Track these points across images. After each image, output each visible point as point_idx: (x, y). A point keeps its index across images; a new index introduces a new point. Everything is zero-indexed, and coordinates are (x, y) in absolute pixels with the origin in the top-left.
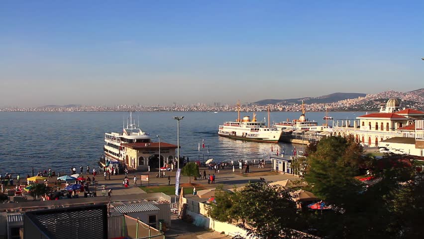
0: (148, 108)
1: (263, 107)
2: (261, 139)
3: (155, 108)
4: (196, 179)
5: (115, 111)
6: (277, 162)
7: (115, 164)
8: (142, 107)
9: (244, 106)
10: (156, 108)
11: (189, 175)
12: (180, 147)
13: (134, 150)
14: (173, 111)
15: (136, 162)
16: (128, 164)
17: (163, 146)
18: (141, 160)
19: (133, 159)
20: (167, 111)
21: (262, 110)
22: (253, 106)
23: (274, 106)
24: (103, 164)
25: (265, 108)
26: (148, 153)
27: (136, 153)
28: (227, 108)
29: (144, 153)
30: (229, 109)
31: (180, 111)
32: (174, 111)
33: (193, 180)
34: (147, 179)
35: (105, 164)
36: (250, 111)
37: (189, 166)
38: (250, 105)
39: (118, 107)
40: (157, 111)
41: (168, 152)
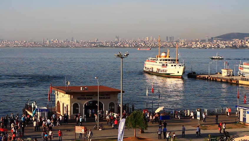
0: (85, 43)
1: (227, 42)
2: (169, 74)
3: (92, 43)
4: (143, 132)
5: (44, 46)
6: (244, 112)
7: (43, 112)
8: (77, 42)
9: (203, 41)
10: (95, 43)
11: (134, 127)
12: (123, 92)
13: (67, 95)
14: (115, 47)
15: (69, 110)
16: (60, 112)
17: (102, 90)
18: (75, 107)
19: (65, 105)
20: (107, 47)
21: (226, 47)
22: (215, 41)
23: (242, 42)
24: (28, 112)
25: (230, 43)
26: (85, 99)
27: (69, 98)
28: (182, 44)
29: (79, 99)
30: (184, 45)
31: (124, 47)
32: (117, 47)
33: (140, 133)
34: (83, 130)
35: (31, 112)
36: (211, 48)
37: (135, 115)
38: (211, 40)
39: (48, 41)
40: (96, 46)
41: (109, 98)
